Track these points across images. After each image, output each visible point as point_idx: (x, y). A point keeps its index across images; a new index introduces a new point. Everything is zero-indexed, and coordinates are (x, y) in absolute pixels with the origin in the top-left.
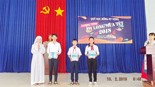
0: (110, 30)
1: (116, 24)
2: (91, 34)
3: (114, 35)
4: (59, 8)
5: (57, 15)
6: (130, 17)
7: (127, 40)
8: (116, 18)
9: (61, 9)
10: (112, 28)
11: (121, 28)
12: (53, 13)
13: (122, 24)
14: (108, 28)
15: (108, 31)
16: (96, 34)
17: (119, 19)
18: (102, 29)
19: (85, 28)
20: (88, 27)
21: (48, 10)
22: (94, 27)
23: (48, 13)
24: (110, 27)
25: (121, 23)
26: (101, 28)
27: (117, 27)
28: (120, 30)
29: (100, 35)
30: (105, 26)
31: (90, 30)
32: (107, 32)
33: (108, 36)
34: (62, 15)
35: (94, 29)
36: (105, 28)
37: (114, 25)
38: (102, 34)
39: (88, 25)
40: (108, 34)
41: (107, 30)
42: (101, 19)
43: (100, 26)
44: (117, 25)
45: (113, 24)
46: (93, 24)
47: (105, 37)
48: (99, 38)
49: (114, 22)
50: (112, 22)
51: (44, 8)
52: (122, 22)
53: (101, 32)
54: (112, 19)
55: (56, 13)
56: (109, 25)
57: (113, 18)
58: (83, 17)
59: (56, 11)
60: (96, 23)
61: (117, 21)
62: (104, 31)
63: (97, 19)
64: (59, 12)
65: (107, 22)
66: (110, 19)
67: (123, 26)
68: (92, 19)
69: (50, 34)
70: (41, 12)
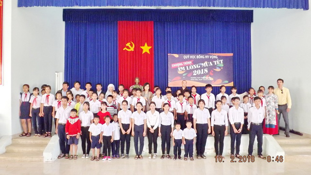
0: (206, 71)
1: (213, 63)
2: (184, 75)
3: (211, 76)
4: (146, 44)
5: (143, 53)
6: (231, 54)
7: (227, 82)
8: (214, 56)
9: (148, 46)
10: (209, 68)
11: (220, 67)
12: (138, 50)
13: (222, 63)
14: (204, 68)
15: (204, 71)
16: (190, 75)
17: (218, 56)
18: (197, 69)
19: (176, 69)
20: (180, 66)
21: (132, 46)
22: (187, 67)
23: (133, 50)
24: (206, 67)
25: (220, 62)
26: (196, 67)
27: (214, 66)
28: (218, 70)
29: (194, 76)
30: (201, 66)
31: (183, 71)
32: (202, 73)
33: (204, 78)
34: (149, 52)
35: (188, 69)
36: (200, 69)
37: (212, 65)
38: (197, 76)
39: (181, 64)
40: (203, 75)
41: (202, 70)
42: (196, 57)
43: (194, 65)
44: (216, 64)
45: (210, 63)
46: (186, 63)
47: (201, 79)
48: (195, 81)
49: (212, 60)
50: (209, 60)
51: (128, 44)
52: (222, 61)
53: (195, 73)
54: (209, 57)
55: (142, 50)
56: (205, 64)
57: (211, 55)
58: (174, 55)
59: (142, 47)
60: (190, 62)
61: (215, 59)
62: (199, 72)
63: (191, 57)
64: (146, 49)
65: (203, 61)
66: (207, 57)
67: (222, 65)
68: (186, 57)
69: (137, 77)
70: (124, 49)
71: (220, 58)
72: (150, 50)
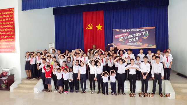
0: (137, 39)
1: (142, 34)
2: (123, 42)
3: (140, 42)
4: (99, 24)
5: (98, 30)
6: (154, 27)
7: (151, 45)
8: (142, 29)
9: (101, 25)
10: (139, 37)
11: (146, 36)
12: (95, 28)
13: (148, 33)
14: (136, 37)
15: (136, 39)
16: (127, 42)
18: (131, 38)
19: (118, 38)
20: (120, 37)
21: (91, 26)
22: (125, 37)
23: (92, 29)
24: (137, 36)
25: (147, 33)
26: (130, 37)
27: (143, 36)
28: (145, 38)
29: (130, 42)
30: (134, 36)
31: (122, 39)
32: (135, 40)
33: (136, 43)
34: (101, 29)
35: (125, 38)
36: (133, 38)
37: (141, 35)
38: (132, 42)
39: (121, 35)
40: (136, 41)
41: (135, 38)
42: (130, 30)
43: (129, 36)
44: (143, 34)
45: (140, 33)
46: (124, 35)
47: (134, 44)
48: (130, 45)
50: (139, 32)
51: (89, 25)
52: (147, 32)
53: (130, 40)
54: (139, 30)
55: (97, 28)
56: (137, 35)
57: (140, 29)
58: (117, 30)
59: (97, 27)
60: (127, 34)
61: (143, 31)
62: (132, 40)
63: (127, 31)
64: (99, 27)
65: (135, 33)
66: (138, 30)
67: (148, 35)
68: (124, 31)
69: (94, 44)
70: (87, 28)
71: (146, 30)
72: (102, 28)
